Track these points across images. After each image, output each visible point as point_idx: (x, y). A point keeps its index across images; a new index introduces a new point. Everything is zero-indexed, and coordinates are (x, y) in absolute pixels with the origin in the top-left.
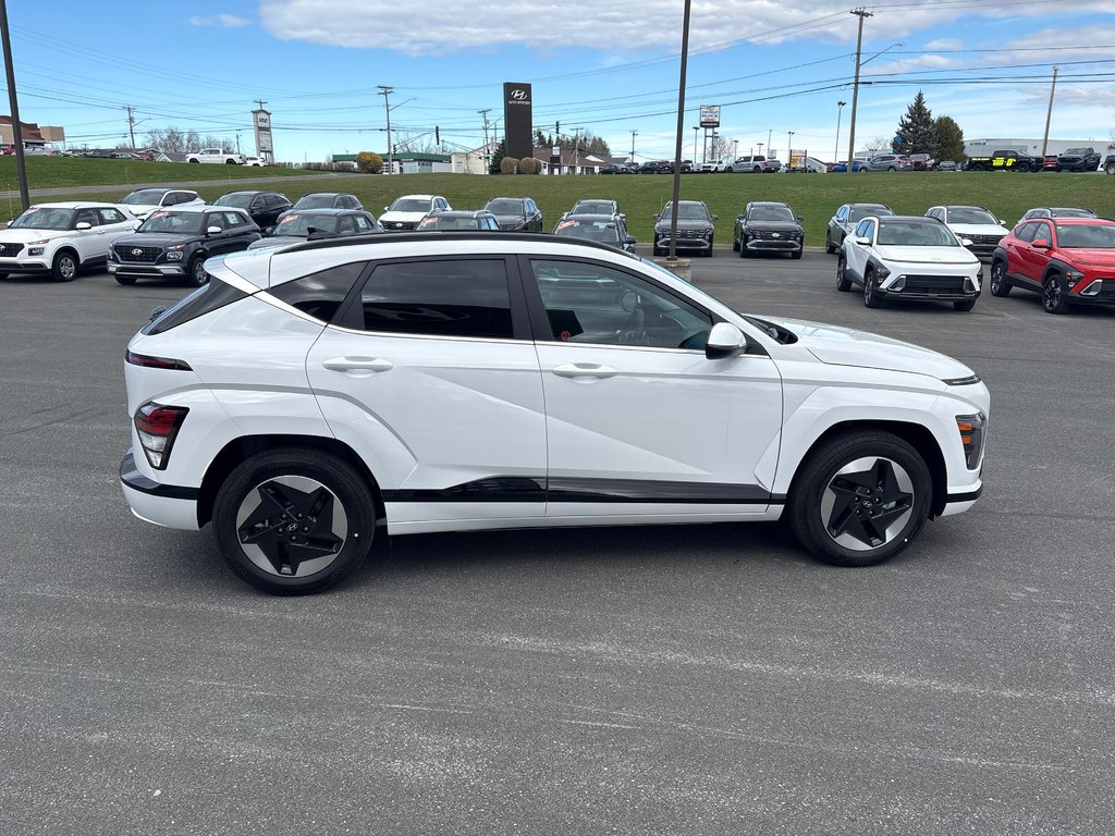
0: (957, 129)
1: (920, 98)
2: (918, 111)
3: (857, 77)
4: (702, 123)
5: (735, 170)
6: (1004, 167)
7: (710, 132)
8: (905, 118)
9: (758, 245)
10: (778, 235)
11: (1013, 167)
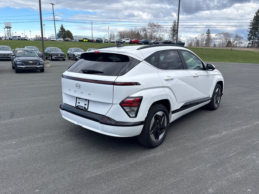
0: (71, 33)
1: (62, 25)
2: (62, 28)
3: (54, 19)
4: (6, 27)
5: (13, 39)
6: (86, 41)
7: (8, 29)
8: (60, 30)
9: (55, 57)
10: (60, 55)
11: (88, 41)
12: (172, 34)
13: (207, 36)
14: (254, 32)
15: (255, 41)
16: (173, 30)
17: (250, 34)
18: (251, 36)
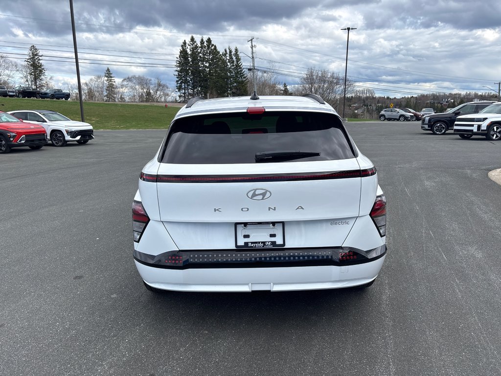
12: (31, 74)
13: (107, 80)
14: (183, 77)
15: (188, 91)
16: (31, 65)
17: (179, 81)
18: (181, 83)
